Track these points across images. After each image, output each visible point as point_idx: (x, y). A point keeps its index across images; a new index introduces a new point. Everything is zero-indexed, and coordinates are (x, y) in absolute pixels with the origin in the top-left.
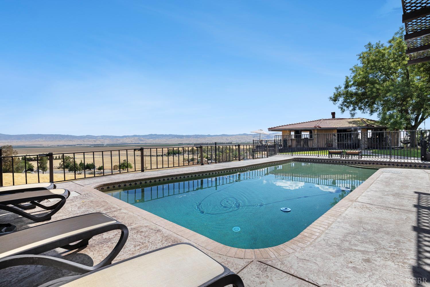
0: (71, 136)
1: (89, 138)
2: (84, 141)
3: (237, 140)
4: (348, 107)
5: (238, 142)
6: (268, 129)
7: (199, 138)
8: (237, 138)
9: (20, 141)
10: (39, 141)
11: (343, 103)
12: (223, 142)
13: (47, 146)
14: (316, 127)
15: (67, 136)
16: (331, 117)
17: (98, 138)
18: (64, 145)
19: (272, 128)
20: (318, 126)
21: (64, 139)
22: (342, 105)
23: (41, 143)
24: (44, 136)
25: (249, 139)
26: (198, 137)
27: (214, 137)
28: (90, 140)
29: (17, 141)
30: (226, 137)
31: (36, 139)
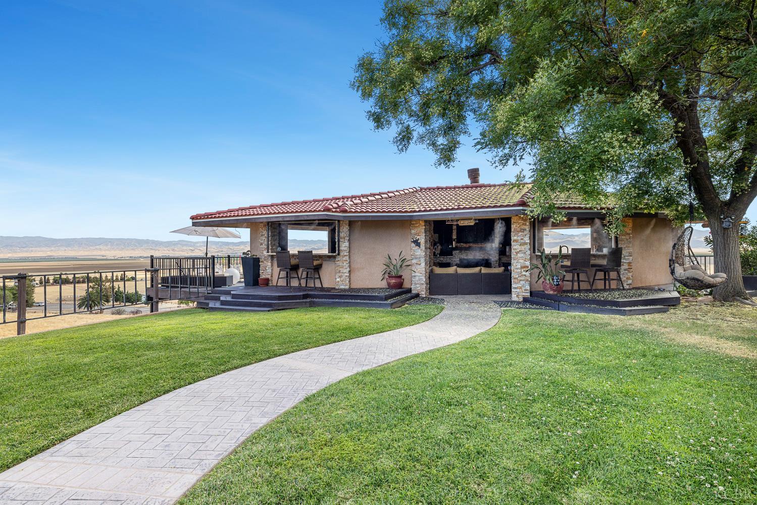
0: (153, 242)
1: (183, 245)
2: (173, 250)
9: (70, 248)
10: (100, 249)
13: (113, 258)
15: (147, 242)
17: (198, 245)
18: (141, 257)
21: (142, 246)
23: (104, 252)
24: (110, 242)
28: (185, 248)
29: (66, 249)
31: (96, 246)
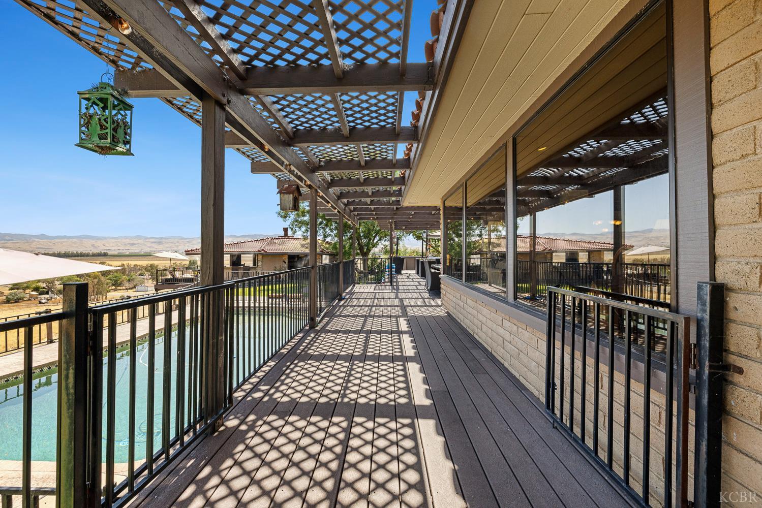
3: (119, 248)
4: (300, 228)
5: (123, 251)
6: (186, 251)
7: (9, 240)
8: (119, 245)
11: (293, 222)
12: (84, 252)
14: (260, 251)
16: (282, 234)
19: (192, 250)
20: (263, 250)
22: (292, 225)
25: (150, 247)
26: (7, 238)
27: (57, 240)
30: (93, 242)
